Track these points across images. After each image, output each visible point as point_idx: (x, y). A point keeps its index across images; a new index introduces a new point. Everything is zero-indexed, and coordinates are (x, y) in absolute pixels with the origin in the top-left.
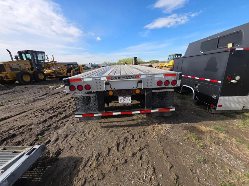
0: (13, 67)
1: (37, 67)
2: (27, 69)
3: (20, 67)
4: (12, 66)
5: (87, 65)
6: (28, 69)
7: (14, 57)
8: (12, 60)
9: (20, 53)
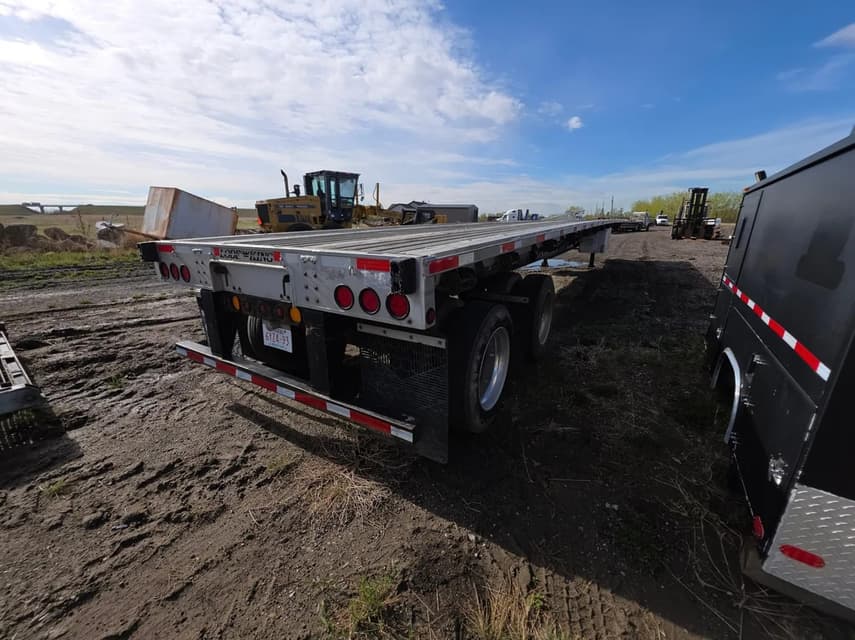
0: (283, 213)
1: (333, 216)
2: (312, 220)
3: (298, 212)
4: (283, 210)
5: (505, 216)
6: (315, 219)
7: (291, 189)
8: (288, 195)
9: (309, 178)
